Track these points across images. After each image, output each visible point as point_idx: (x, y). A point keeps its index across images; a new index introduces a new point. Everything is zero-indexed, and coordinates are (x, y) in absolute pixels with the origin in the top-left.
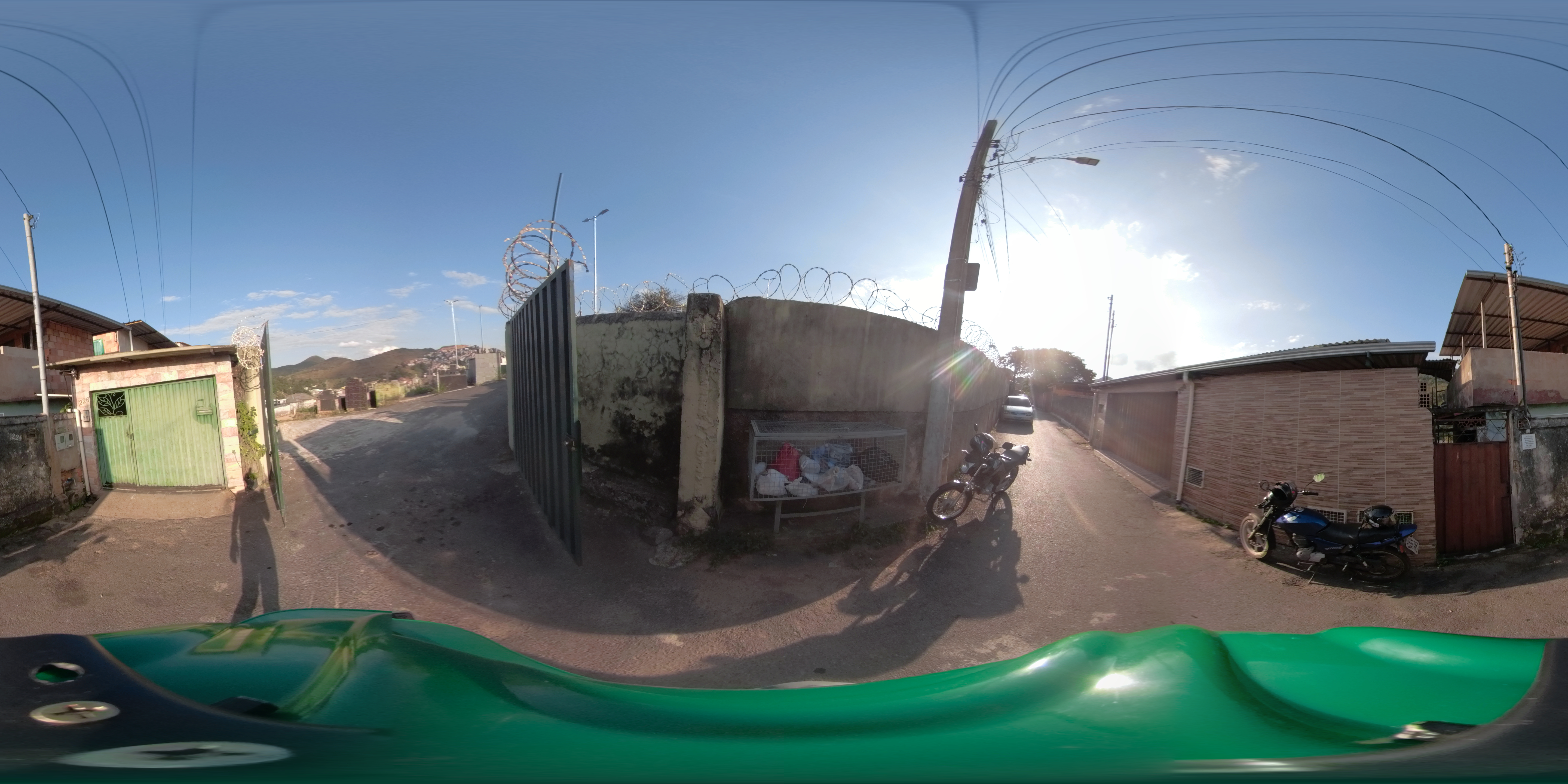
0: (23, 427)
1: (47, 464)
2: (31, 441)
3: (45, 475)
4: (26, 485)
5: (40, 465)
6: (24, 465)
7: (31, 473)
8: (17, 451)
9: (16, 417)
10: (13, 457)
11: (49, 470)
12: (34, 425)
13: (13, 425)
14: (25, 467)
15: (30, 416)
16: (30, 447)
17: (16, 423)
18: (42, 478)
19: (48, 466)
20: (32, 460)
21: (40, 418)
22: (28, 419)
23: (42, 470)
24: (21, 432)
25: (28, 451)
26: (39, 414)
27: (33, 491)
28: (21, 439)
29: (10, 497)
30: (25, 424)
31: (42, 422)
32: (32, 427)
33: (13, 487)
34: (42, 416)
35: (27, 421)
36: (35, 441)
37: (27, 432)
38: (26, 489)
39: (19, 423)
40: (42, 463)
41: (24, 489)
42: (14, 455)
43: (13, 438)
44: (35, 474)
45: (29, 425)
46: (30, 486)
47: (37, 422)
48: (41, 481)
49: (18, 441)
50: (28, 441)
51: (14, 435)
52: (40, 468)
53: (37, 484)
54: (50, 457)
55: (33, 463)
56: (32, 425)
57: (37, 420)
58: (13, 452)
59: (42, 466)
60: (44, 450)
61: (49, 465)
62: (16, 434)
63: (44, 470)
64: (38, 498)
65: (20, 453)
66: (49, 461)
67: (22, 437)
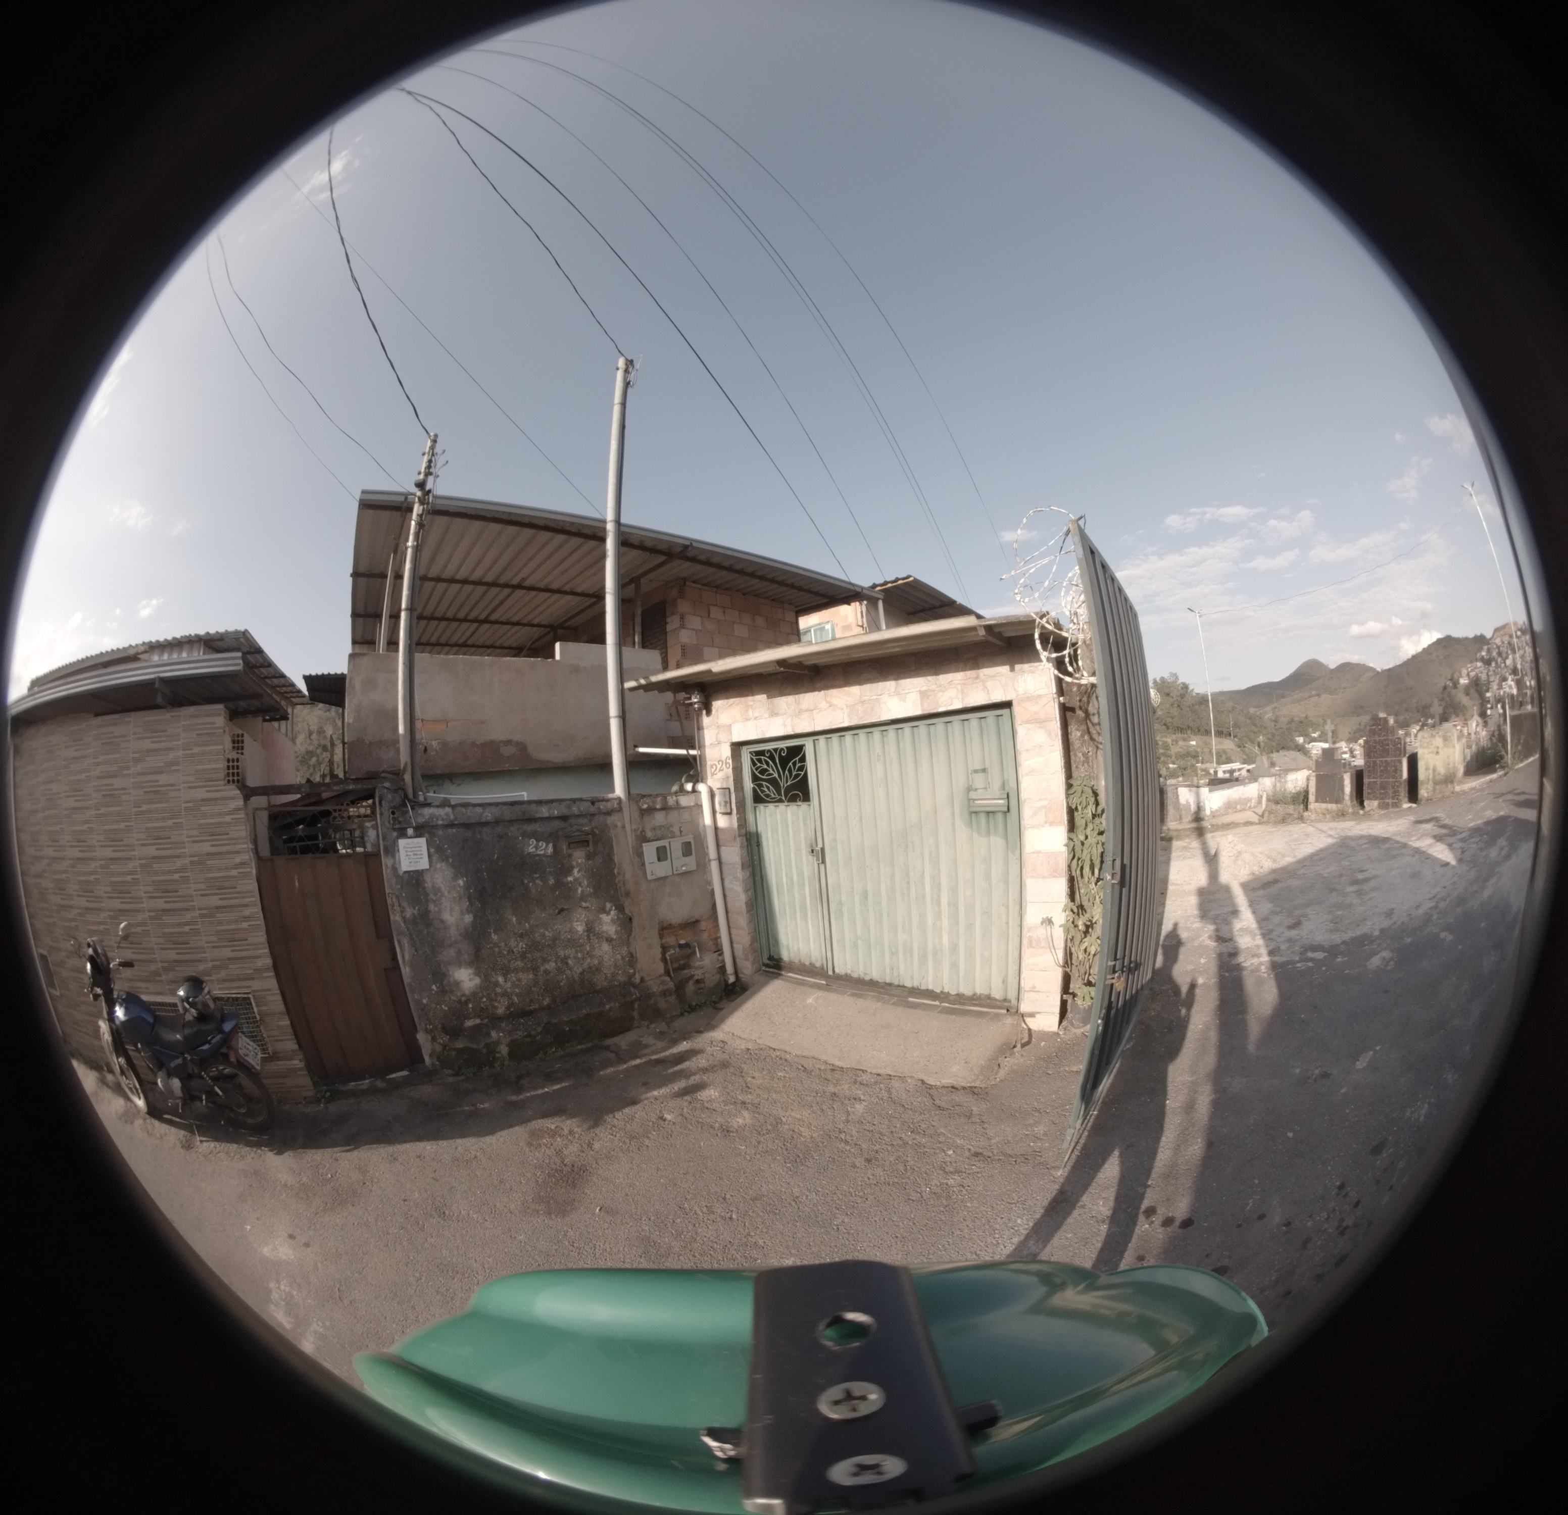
0: (557, 824)
1: (620, 909)
2: (579, 856)
3: (617, 932)
4: (570, 952)
5: (603, 910)
6: (562, 910)
7: (580, 928)
8: (544, 879)
9: (540, 803)
10: (533, 891)
11: (626, 922)
12: (585, 821)
13: (532, 820)
14: (564, 914)
15: (574, 801)
16: (576, 871)
17: (539, 815)
18: (609, 940)
19: (624, 914)
20: (583, 898)
21: (602, 806)
22: (569, 807)
23: (608, 924)
24: (553, 838)
25: (570, 879)
26: (601, 796)
27: (585, 966)
28: (550, 850)
29: (532, 977)
30: (564, 818)
31: (609, 813)
32: (582, 825)
33: (538, 955)
34: (608, 800)
35: (565, 812)
36: (589, 857)
37: (567, 837)
38: (570, 962)
39: (546, 815)
40: (608, 905)
41: (564, 961)
42: (535, 886)
43: (531, 850)
44: (590, 930)
45: (572, 821)
46: (579, 955)
47: (593, 815)
48: (606, 947)
49: (544, 855)
50: (570, 856)
51: (533, 842)
52: (604, 917)
53: (597, 952)
54: (628, 894)
55: (584, 904)
56: (582, 821)
57: (592, 809)
58: (533, 880)
59: (608, 913)
60: (613, 876)
61: (627, 911)
62: (538, 840)
63: (613, 921)
64: (600, 981)
65: (552, 881)
66: (627, 903)
67: (555, 847)
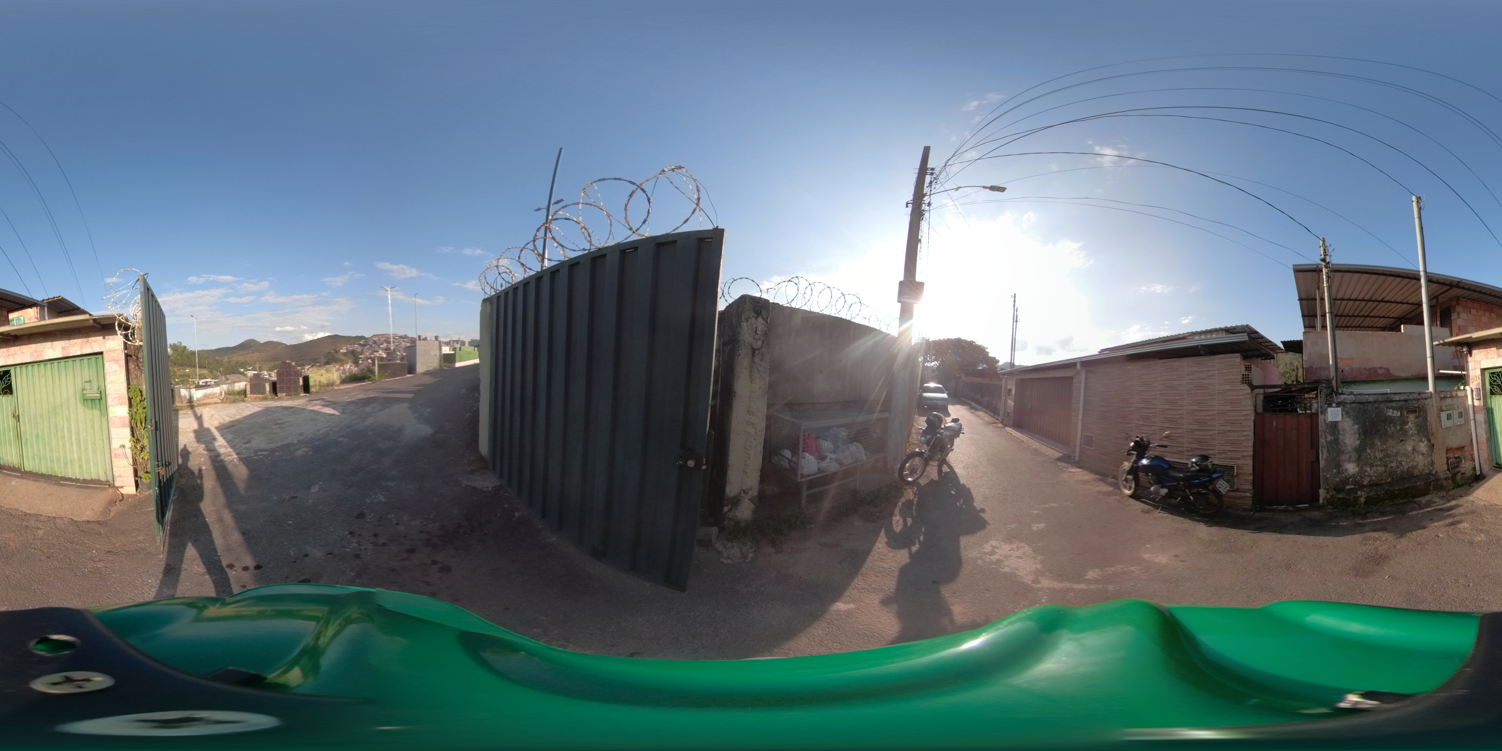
0: (1402, 403)
1: (1429, 440)
2: (1412, 417)
3: (1426, 451)
4: (1404, 459)
5: (1421, 441)
6: (1402, 440)
7: (1410, 448)
8: (1395, 426)
9: (1395, 394)
10: (1390, 432)
11: (1432, 446)
12: (1416, 402)
13: (1391, 401)
14: (1403, 442)
15: (1411, 393)
16: (1410, 424)
17: (1394, 399)
18: (1423, 454)
19: (1430, 443)
20: (1412, 436)
21: (1423, 396)
22: (1408, 396)
23: (1423, 447)
24: (1400, 409)
25: (1407, 427)
26: (1422, 391)
27: (1410, 465)
28: (1399, 414)
29: (1384, 469)
30: (1406, 401)
31: (1426, 399)
32: (1414, 404)
33: (1388, 459)
34: (1426, 393)
35: (1407, 398)
36: (1416, 417)
37: (1407, 409)
38: (1403, 463)
39: (1398, 399)
40: (1424, 439)
41: (1400, 463)
42: (1391, 429)
43: (1390, 414)
44: (1414, 449)
45: (1410, 402)
46: (1408, 460)
47: (1419, 399)
48: (1421, 457)
49: (1396, 416)
50: (1408, 417)
51: (1391, 410)
52: (1421, 444)
53: (1416, 460)
54: (1433, 434)
55: (1412, 438)
56: (1413, 402)
57: (1419, 397)
58: (1390, 427)
59: (1423, 442)
60: (1427, 426)
61: (1432, 442)
62: (1393, 410)
63: (1425, 446)
64: (1416, 472)
65: (1398, 428)
66: (1432, 438)
67: (1401, 413)
